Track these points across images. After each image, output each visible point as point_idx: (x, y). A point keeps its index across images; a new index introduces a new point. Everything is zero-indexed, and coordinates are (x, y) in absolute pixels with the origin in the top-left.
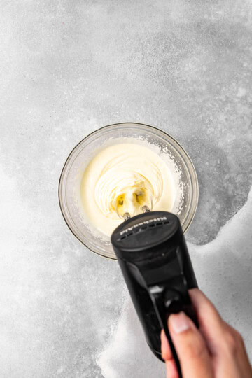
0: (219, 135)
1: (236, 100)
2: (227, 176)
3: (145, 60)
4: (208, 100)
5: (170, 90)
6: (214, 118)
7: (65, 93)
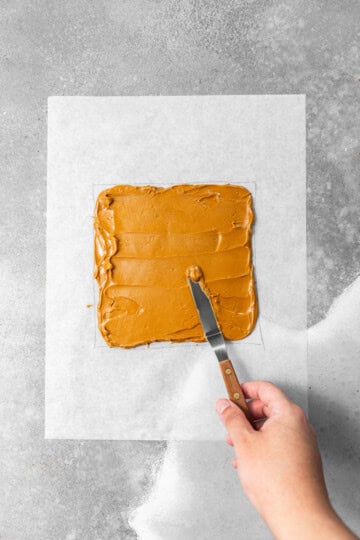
2: (344, 212)
3: (196, 14)
4: (309, 78)
5: (243, 66)
6: (320, 111)
7: (61, 78)
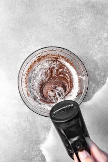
0: (95, 54)
1: (103, 39)
2: (97, 73)
3: (63, 20)
4: (91, 38)
6: (93, 47)
7: (27, 34)
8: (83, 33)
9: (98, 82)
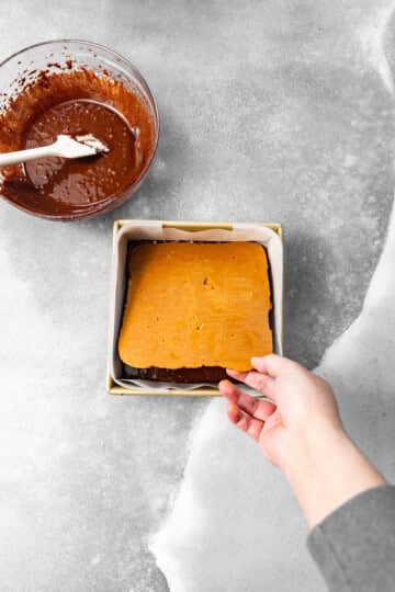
0: (320, 219)
1: (342, 171)
2: (333, 277)
4: (304, 171)
5: (251, 158)
6: (312, 196)
8: (279, 154)
9: (336, 307)
